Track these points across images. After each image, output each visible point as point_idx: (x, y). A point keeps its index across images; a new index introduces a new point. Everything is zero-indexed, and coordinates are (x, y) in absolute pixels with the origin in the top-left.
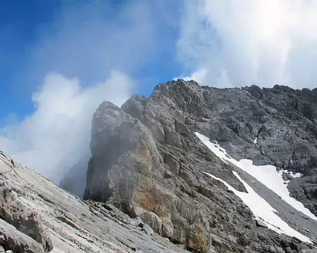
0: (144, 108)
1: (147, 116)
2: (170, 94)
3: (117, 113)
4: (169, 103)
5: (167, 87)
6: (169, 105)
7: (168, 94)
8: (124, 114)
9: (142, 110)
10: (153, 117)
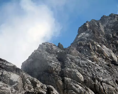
0: (63, 67)
1: (68, 79)
2: (108, 37)
3: (15, 77)
4: (107, 54)
5: (102, 28)
6: (106, 59)
7: (104, 39)
8: (28, 78)
9: (59, 69)
10: (78, 80)
